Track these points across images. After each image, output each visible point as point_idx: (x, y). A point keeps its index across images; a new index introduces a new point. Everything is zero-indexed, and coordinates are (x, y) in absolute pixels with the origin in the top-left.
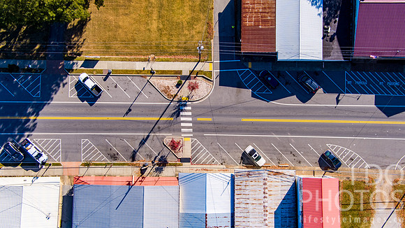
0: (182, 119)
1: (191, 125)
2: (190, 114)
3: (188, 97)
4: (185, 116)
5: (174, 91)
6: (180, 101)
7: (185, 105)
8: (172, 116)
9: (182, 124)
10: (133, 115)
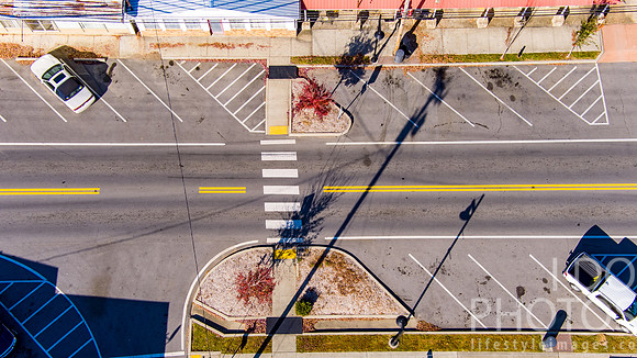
0: (295, 190)
1: (267, 173)
2: (269, 207)
3: (275, 260)
4: (284, 199)
5: (324, 280)
6: (302, 247)
7: (285, 233)
8: (328, 199)
9: (293, 173)
10: (455, 199)
